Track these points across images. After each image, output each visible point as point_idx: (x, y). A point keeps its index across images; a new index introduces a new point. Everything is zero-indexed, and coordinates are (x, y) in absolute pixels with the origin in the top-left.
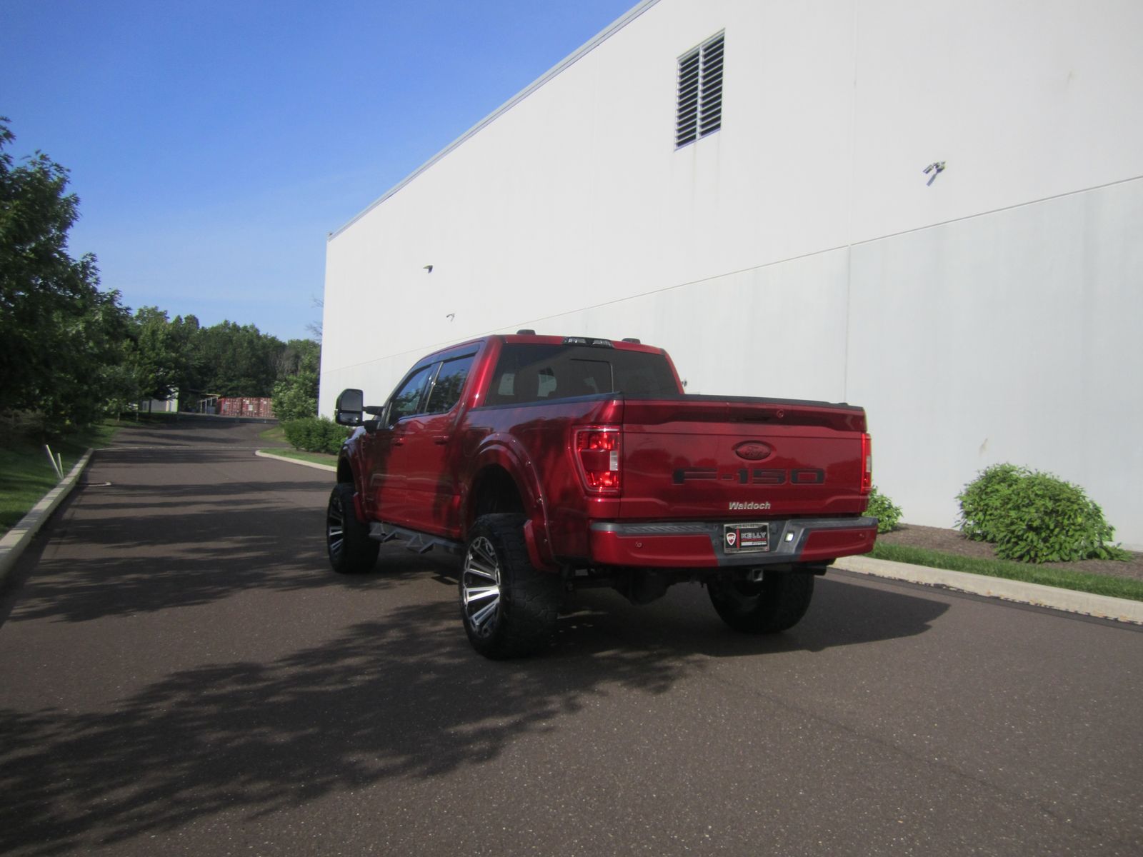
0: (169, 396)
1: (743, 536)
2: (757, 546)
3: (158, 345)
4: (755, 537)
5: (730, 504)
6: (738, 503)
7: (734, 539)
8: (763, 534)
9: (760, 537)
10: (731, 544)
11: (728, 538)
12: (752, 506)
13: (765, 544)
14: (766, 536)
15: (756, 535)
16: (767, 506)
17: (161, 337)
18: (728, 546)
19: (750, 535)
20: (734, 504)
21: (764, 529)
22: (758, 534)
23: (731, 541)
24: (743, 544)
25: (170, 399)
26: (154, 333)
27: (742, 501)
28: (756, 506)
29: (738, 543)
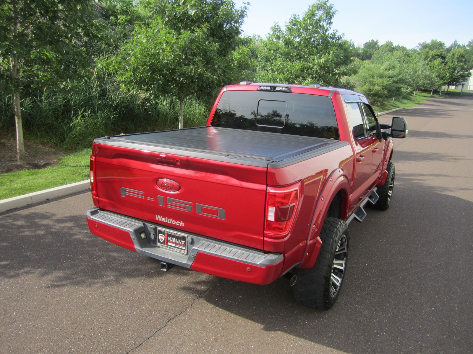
0: (458, 84)
1: (169, 239)
2: (178, 248)
3: (455, 60)
4: (177, 242)
5: (157, 216)
6: (161, 217)
7: (164, 239)
8: (183, 242)
9: (180, 243)
10: (162, 241)
11: (160, 237)
12: (170, 221)
13: (184, 249)
14: (185, 244)
15: (178, 241)
16: (182, 224)
17: (456, 56)
18: (159, 242)
19: (174, 240)
20: (159, 216)
21: (184, 238)
22: (179, 240)
23: (162, 239)
24: (169, 244)
25: (459, 85)
26: (454, 54)
27: (164, 216)
28: (174, 222)
29: (166, 242)
